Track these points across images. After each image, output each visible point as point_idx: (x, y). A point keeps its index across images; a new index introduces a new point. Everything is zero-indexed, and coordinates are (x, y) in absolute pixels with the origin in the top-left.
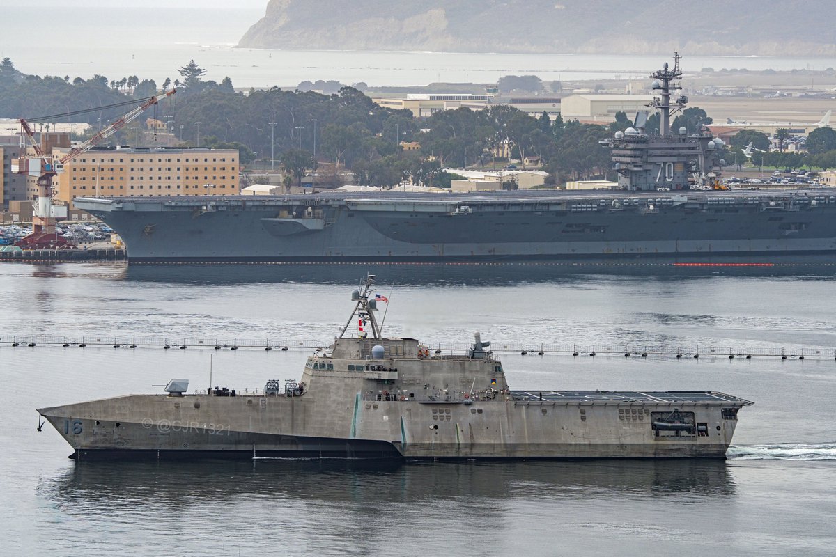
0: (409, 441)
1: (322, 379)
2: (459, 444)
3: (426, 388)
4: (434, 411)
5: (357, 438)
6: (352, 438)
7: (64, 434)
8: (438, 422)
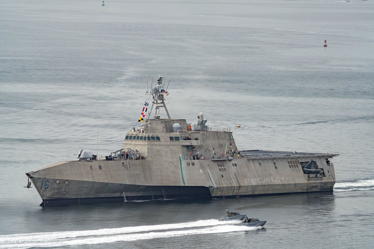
0: (215, 186)
1: (155, 147)
2: (234, 187)
4: (218, 166)
5: (186, 185)
6: (183, 185)
8: (222, 173)
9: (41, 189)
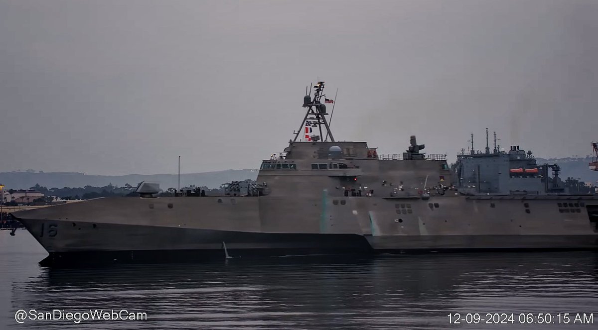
0: (379, 233)
1: (287, 178)
3: (384, 185)
4: (397, 206)
7: (39, 237)
8: (402, 216)
9: (42, 236)
